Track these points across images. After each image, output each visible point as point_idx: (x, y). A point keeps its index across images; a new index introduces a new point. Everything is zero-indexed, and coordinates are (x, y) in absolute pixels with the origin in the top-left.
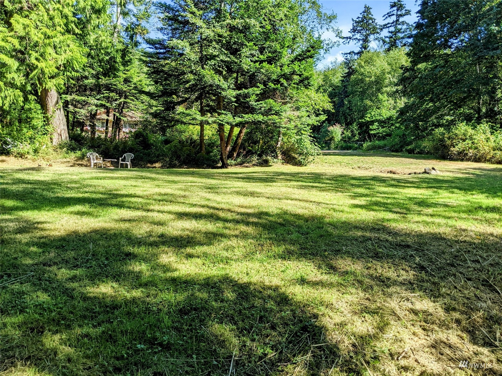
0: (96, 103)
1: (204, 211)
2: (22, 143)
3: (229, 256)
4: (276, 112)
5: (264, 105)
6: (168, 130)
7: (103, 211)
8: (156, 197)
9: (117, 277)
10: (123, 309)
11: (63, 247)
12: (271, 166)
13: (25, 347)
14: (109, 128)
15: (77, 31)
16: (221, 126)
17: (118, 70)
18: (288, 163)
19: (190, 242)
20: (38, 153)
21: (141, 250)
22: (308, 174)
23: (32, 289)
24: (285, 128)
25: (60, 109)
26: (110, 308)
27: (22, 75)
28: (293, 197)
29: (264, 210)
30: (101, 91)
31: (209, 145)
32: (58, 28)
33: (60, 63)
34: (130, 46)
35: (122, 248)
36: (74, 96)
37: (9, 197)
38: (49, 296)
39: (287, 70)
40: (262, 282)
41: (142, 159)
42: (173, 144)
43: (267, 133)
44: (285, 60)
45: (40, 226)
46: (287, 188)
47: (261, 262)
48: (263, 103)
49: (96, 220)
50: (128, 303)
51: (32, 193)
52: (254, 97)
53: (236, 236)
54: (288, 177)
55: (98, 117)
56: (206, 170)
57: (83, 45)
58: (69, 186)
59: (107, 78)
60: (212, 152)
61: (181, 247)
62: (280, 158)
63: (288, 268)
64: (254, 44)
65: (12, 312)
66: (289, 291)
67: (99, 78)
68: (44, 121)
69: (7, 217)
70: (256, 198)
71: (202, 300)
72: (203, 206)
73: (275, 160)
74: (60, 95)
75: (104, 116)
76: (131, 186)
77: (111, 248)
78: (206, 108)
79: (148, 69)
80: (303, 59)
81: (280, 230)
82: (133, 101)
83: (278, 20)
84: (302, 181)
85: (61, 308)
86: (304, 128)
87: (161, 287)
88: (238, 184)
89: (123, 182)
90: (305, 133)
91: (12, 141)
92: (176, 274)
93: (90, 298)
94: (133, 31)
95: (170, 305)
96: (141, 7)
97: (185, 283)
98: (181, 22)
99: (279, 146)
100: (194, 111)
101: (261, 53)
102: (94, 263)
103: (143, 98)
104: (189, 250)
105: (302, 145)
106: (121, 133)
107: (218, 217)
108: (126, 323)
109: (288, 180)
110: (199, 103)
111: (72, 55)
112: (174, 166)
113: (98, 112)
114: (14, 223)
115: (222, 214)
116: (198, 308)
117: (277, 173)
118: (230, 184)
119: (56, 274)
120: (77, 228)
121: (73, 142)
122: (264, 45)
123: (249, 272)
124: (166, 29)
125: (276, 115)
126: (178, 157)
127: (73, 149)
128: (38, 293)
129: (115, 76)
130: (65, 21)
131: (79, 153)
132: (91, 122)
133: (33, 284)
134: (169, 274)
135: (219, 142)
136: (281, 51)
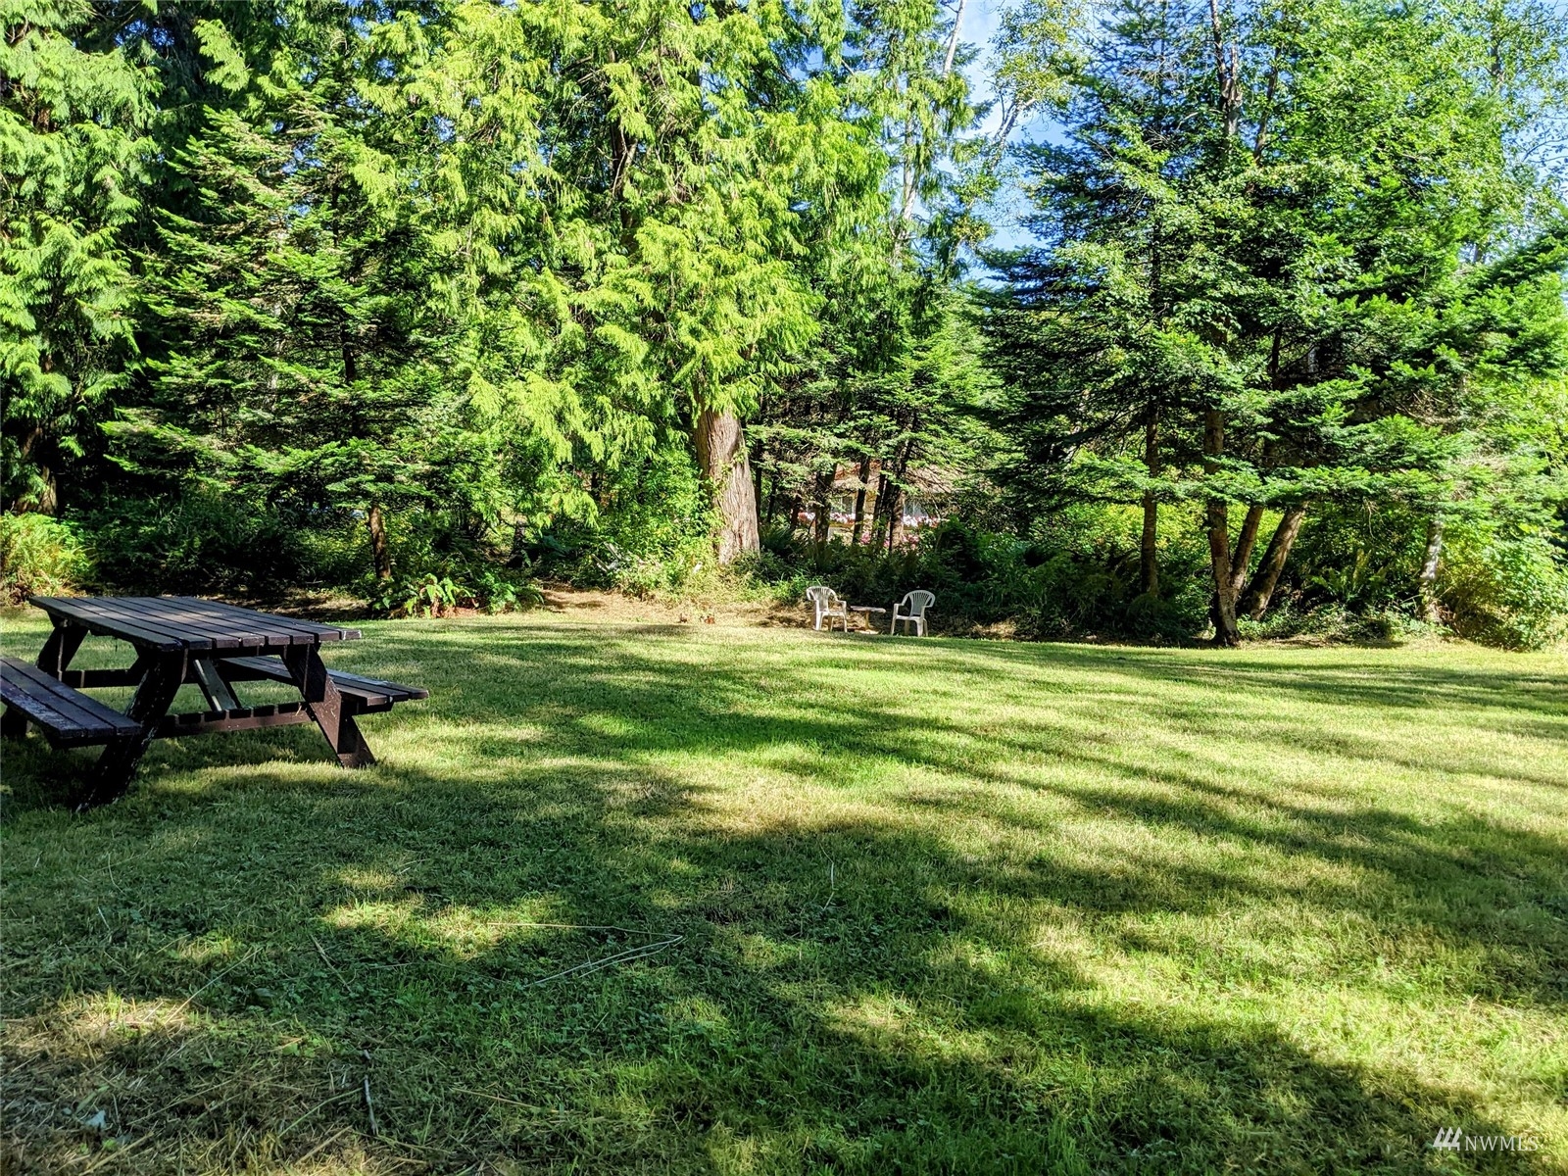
0: (833, 445)
1: (1171, 792)
2: (642, 557)
3: (1273, 961)
4: (1420, 459)
5: (1374, 435)
6: (1038, 519)
7: (859, 766)
8: (1011, 734)
9: (908, 981)
10: (933, 1089)
11: (757, 866)
12: (1400, 644)
13: (665, 1162)
14: (866, 517)
15: (798, 249)
16: (1216, 509)
17: (898, 349)
18: (1465, 636)
19: (1134, 897)
20: (681, 584)
21: (978, 905)
22: (1555, 682)
23: (679, 986)
24: (1456, 512)
25: (742, 466)
26: (894, 1081)
27: (655, 375)
28: (1503, 764)
29: (1395, 808)
30: (849, 410)
31: (1172, 567)
32: (751, 245)
33: (750, 339)
34: (937, 279)
35: (921, 890)
36: (779, 428)
37: (615, 708)
38: (723, 1013)
39: (1460, 317)
40: (1407, 1073)
41: (956, 610)
42: (1055, 563)
43: (1383, 530)
44: (1454, 284)
45: (695, 798)
46: (1476, 731)
47: (1398, 995)
48: (1372, 430)
49: (843, 791)
50: (946, 1071)
51: (670, 699)
52: (1338, 409)
53: (1296, 894)
54: (1474, 690)
55: (837, 483)
56: (1162, 650)
57: (810, 285)
58: (763, 682)
59: (869, 374)
60: (1180, 590)
61: (1103, 908)
62: (1433, 615)
63: (1505, 1032)
64: (1341, 239)
65: (630, 1046)
66: (1517, 1123)
67: (847, 375)
68: (702, 498)
69: (611, 765)
70: (1360, 762)
71: (1188, 1104)
72: (1168, 778)
73: (1415, 624)
74: (744, 426)
75: (854, 482)
76: (935, 692)
77: (888, 885)
78: (1165, 450)
79: (988, 340)
80: (1525, 277)
81: (1465, 888)
82: (937, 435)
83: (1424, 155)
84: (1532, 708)
85: (756, 1057)
86: (1532, 515)
87: (1046, 1035)
88: (1285, 705)
89: (909, 680)
90: (1534, 529)
91: (620, 552)
92: (1092, 999)
93: (833, 1037)
94: (949, 235)
95: (1080, 1102)
96: (971, 164)
97: (1126, 1034)
98: (1093, 195)
99: (1429, 572)
100: (1128, 462)
101: (1366, 265)
102: (843, 927)
103: (968, 425)
104: (1131, 922)
105: (1521, 574)
106: (899, 530)
107: (1222, 818)
108: (945, 1139)
109: (1474, 701)
110: (1140, 435)
111: (781, 315)
112: (1056, 635)
113: (839, 469)
114: (631, 785)
115: (1237, 812)
116: (1177, 1131)
117: (1427, 672)
118: (1255, 705)
119: (740, 950)
120: (791, 814)
121: (771, 554)
122: (1375, 242)
123: (1352, 1028)
124: (1047, 218)
125: (1422, 468)
126: (1070, 607)
127: (769, 576)
128: (695, 999)
129: (892, 367)
130: (768, 223)
131: (783, 588)
132: (817, 498)
133: (683, 970)
134: (1069, 996)
135: (1207, 559)
136: (1437, 254)
